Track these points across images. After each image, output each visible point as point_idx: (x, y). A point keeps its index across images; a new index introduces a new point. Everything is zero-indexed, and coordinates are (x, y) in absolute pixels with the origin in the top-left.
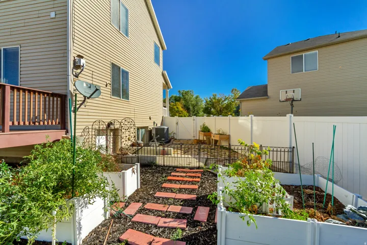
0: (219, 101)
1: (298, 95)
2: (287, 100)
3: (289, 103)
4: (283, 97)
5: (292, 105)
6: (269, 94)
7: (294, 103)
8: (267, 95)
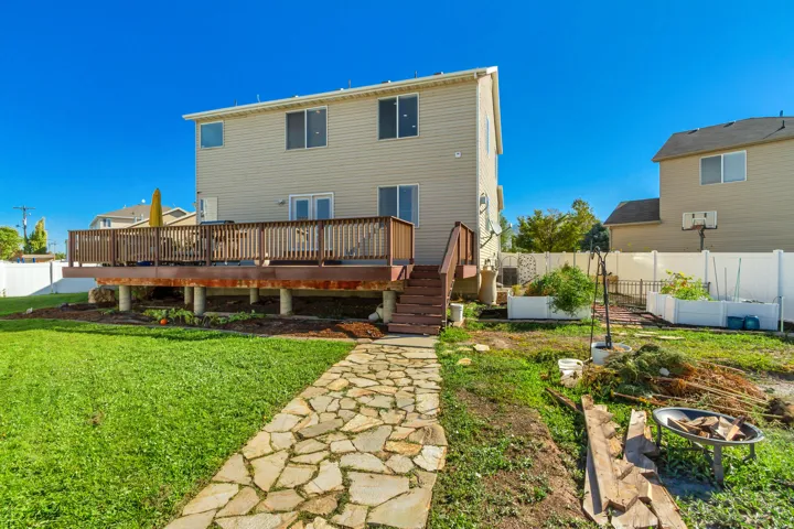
0: (547, 222)
1: (711, 220)
2: (694, 228)
3: (697, 232)
4: (687, 222)
5: (702, 235)
6: (661, 217)
7: (705, 232)
8: (659, 219)
